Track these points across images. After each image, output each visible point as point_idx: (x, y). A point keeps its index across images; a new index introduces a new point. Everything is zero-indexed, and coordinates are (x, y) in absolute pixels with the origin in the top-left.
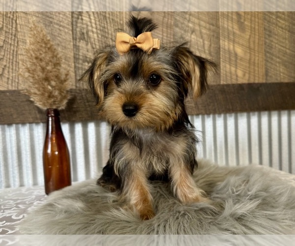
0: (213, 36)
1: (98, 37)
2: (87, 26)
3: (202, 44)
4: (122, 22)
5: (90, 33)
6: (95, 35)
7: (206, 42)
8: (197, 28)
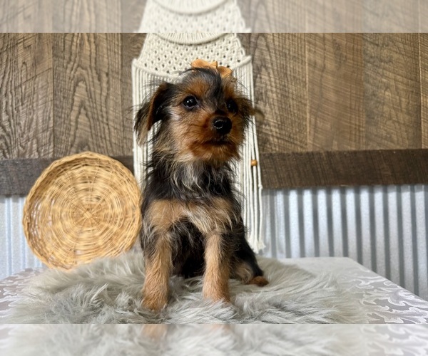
0: (413, 92)
1: (277, 96)
2: (266, 85)
3: (398, 101)
4: (304, 79)
5: (269, 93)
6: (275, 95)
7: (403, 100)
8: (392, 83)
